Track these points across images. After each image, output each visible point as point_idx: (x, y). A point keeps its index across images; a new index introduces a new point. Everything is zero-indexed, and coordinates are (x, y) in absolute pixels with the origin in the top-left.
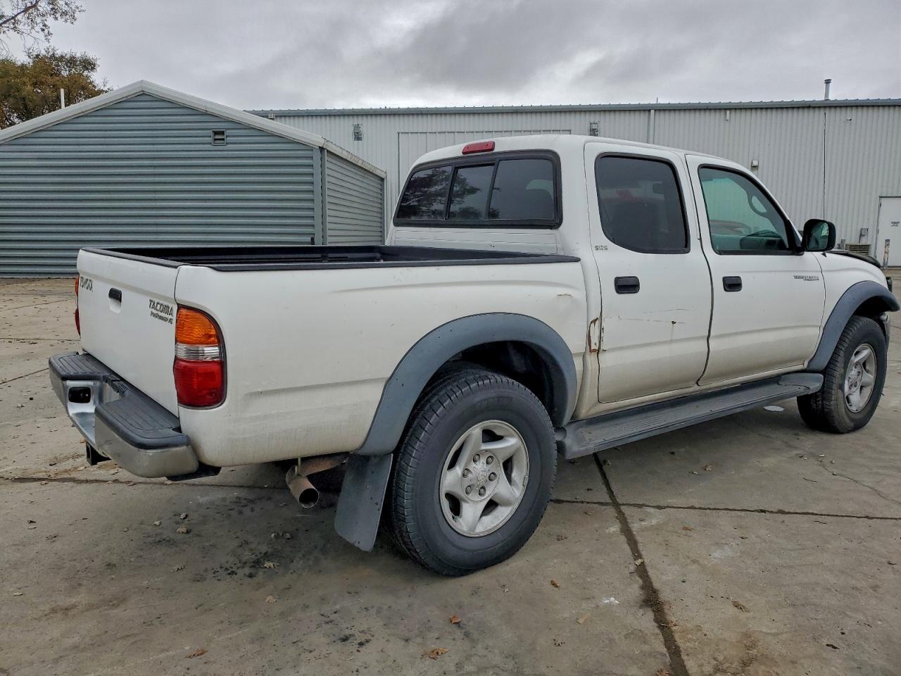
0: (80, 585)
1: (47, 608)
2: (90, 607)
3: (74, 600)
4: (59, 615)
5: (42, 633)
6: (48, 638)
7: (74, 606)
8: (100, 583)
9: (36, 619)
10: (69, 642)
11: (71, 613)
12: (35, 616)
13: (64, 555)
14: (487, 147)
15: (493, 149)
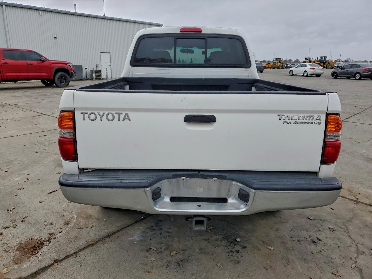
14: (199, 30)
15: (201, 32)
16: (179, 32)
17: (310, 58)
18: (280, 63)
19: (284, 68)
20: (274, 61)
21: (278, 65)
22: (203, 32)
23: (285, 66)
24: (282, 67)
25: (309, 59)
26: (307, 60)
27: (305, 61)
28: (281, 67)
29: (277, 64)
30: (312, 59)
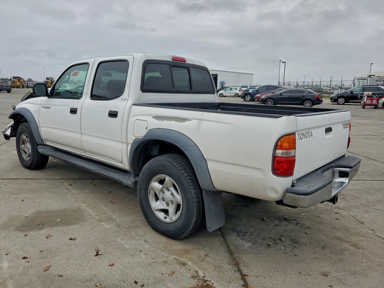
0: (341, 249)
1: (360, 251)
2: (347, 242)
3: (349, 247)
4: (359, 246)
5: (369, 245)
6: (368, 243)
7: (352, 245)
8: (335, 246)
9: (367, 250)
10: (363, 239)
11: (355, 244)
12: (366, 251)
13: (332, 263)
14: (184, 60)
15: (185, 62)
16: (171, 60)
17: (52, 78)
18: (19, 82)
19: (25, 87)
20: (12, 80)
21: (18, 85)
22: (187, 62)
23: (25, 86)
24: (23, 87)
25: (50, 79)
26: (49, 80)
27: (47, 81)
28: (21, 87)
29: (16, 83)
30: (53, 79)
